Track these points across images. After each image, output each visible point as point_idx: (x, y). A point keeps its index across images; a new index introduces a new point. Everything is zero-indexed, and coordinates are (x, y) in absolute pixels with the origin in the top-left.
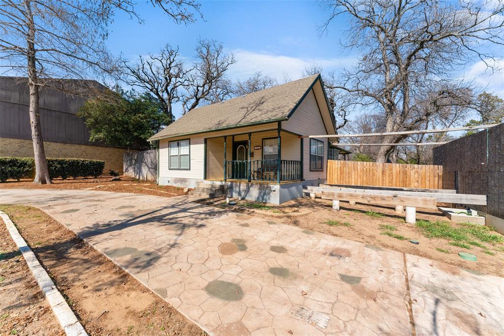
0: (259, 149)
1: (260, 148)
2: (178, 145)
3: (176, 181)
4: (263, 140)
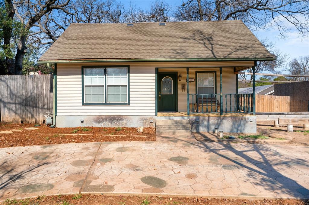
0: (192, 82)
1: (193, 80)
2: (105, 73)
3: (99, 119)
4: (197, 72)
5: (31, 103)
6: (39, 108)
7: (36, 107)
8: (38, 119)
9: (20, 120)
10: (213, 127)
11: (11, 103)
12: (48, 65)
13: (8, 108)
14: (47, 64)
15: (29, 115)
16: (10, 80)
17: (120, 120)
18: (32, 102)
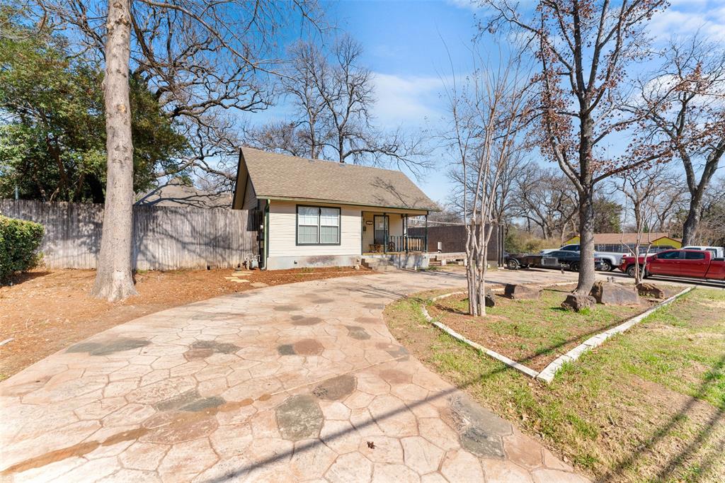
0: (371, 224)
2: (320, 213)
3: (313, 260)
4: (375, 216)
5: (222, 243)
6: (232, 249)
7: (229, 248)
8: (231, 263)
9: (206, 265)
10: (402, 264)
11: (192, 244)
12: (269, 201)
13: (188, 250)
14: (267, 200)
15: (220, 258)
16: (192, 214)
17: (332, 260)
18: (224, 241)
